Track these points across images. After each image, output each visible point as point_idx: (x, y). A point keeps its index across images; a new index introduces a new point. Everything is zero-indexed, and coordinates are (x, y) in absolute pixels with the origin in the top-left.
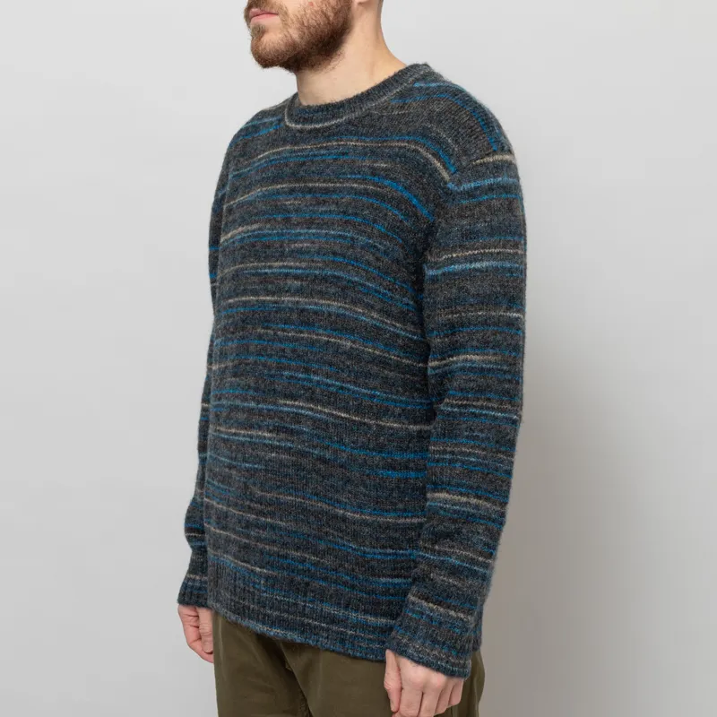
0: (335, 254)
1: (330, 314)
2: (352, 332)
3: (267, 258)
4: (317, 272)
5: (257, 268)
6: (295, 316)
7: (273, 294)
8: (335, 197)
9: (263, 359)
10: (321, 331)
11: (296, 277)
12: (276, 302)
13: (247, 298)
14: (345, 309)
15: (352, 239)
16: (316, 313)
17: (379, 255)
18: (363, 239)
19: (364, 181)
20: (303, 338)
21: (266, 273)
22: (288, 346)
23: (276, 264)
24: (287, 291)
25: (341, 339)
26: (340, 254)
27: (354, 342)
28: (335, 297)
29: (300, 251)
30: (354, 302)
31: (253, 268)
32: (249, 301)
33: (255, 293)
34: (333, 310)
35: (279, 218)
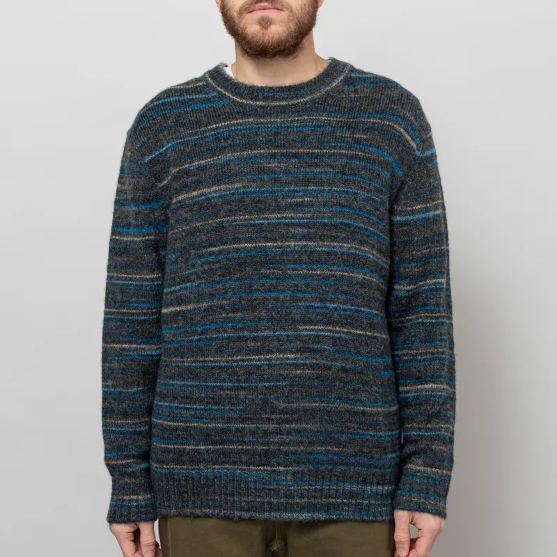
0: (342, 206)
1: (343, 254)
2: (364, 266)
3: (261, 211)
4: (326, 221)
5: (251, 220)
6: (304, 258)
7: (275, 240)
8: (326, 160)
9: (273, 295)
10: (335, 268)
11: (300, 226)
12: (281, 247)
13: (241, 245)
14: (355, 248)
15: (356, 194)
16: (328, 254)
17: (377, 206)
18: (363, 194)
19: (350, 148)
20: (316, 275)
21: (262, 224)
22: (301, 282)
23: (273, 216)
24: (291, 238)
25: (352, 273)
26: (346, 206)
27: (365, 274)
28: (346, 240)
29: (301, 205)
30: (362, 243)
31: (245, 220)
32: (245, 248)
33: (250, 240)
34: (345, 250)
35: (266, 177)
